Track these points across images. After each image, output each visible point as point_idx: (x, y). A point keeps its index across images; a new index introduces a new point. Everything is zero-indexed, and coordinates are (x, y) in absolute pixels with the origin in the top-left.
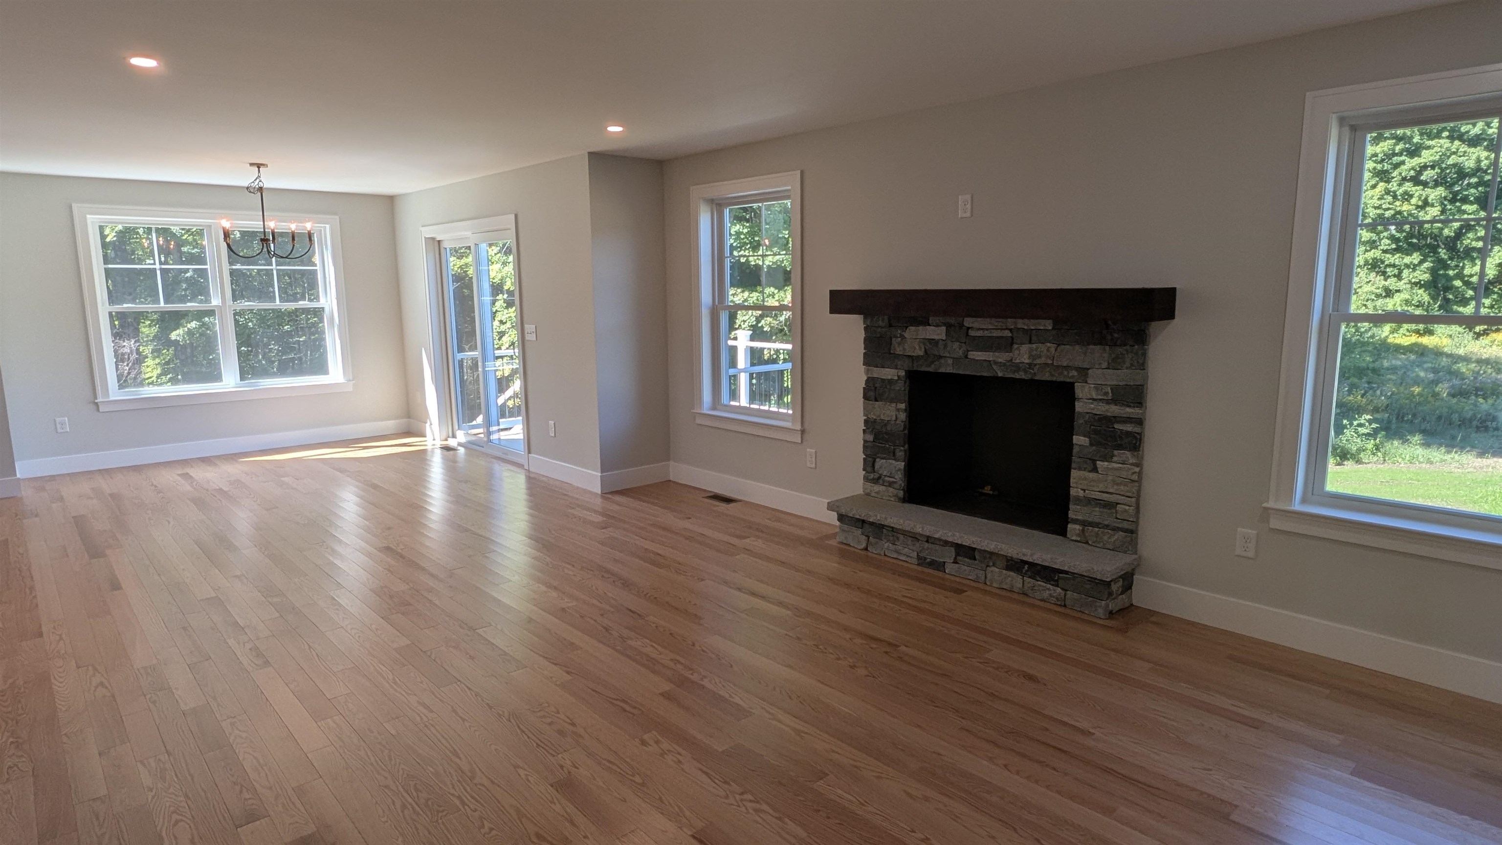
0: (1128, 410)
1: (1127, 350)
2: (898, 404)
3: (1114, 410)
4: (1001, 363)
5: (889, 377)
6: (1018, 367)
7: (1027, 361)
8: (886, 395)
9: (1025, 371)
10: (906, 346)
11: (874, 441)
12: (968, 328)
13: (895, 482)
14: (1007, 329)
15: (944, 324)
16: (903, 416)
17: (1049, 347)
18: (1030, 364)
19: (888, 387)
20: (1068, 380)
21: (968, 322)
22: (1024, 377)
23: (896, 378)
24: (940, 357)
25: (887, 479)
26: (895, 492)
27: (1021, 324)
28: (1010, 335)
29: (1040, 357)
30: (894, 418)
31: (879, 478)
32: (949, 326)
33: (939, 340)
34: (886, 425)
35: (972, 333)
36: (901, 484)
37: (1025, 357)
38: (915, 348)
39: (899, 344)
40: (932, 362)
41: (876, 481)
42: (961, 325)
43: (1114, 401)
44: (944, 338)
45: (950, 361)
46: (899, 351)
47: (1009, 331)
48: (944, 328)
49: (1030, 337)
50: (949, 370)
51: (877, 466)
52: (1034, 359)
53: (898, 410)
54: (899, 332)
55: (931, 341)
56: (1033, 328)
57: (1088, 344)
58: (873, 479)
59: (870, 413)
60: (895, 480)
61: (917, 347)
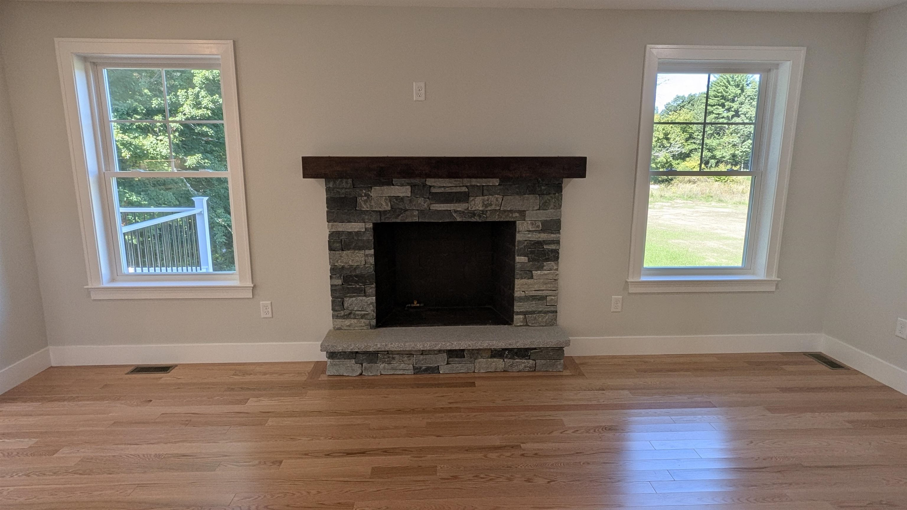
0: (552, 235)
1: (551, 197)
2: (366, 251)
3: (543, 236)
4: (460, 211)
5: (356, 230)
6: (474, 214)
7: (481, 209)
8: (354, 245)
9: (480, 216)
10: (373, 203)
11: (343, 284)
12: (430, 187)
13: (367, 314)
14: (463, 186)
15: (408, 184)
16: (372, 260)
17: (497, 198)
18: (483, 211)
19: (356, 238)
20: (512, 220)
21: (430, 182)
22: (478, 220)
23: (364, 230)
24: (406, 210)
25: (357, 313)
26: (367, 322)
27: (475, 182)
28: (467, 190)
29: (491, 205)
30: (363, 263)
31: (350, 314)
32: (413, 186)
33: (403, 197)
34: (355, 269)
35: (433, 190)
36: (373, 315)
37: (479, 206)
38: (382, 205)
39: (365, 202)
40: (399, 215)
41: (347, 316)
42: (425, 185)
43: (543, 231)
44: (409, 195)
45: (416, 213)
46: (365, 208)
47: (466, 188)
48: (409, 187)
49: (482, 191)
50: (416, 219)
51: (346, 305)
52: (486, 207)
53: (367, 256)
54: (364, 191)
55: (397, 198)
56: (484, 185)
57: (525, 194)
58: (344, 315)
59: (337, 261)
60: (367, 313)
61: (384, 204)
